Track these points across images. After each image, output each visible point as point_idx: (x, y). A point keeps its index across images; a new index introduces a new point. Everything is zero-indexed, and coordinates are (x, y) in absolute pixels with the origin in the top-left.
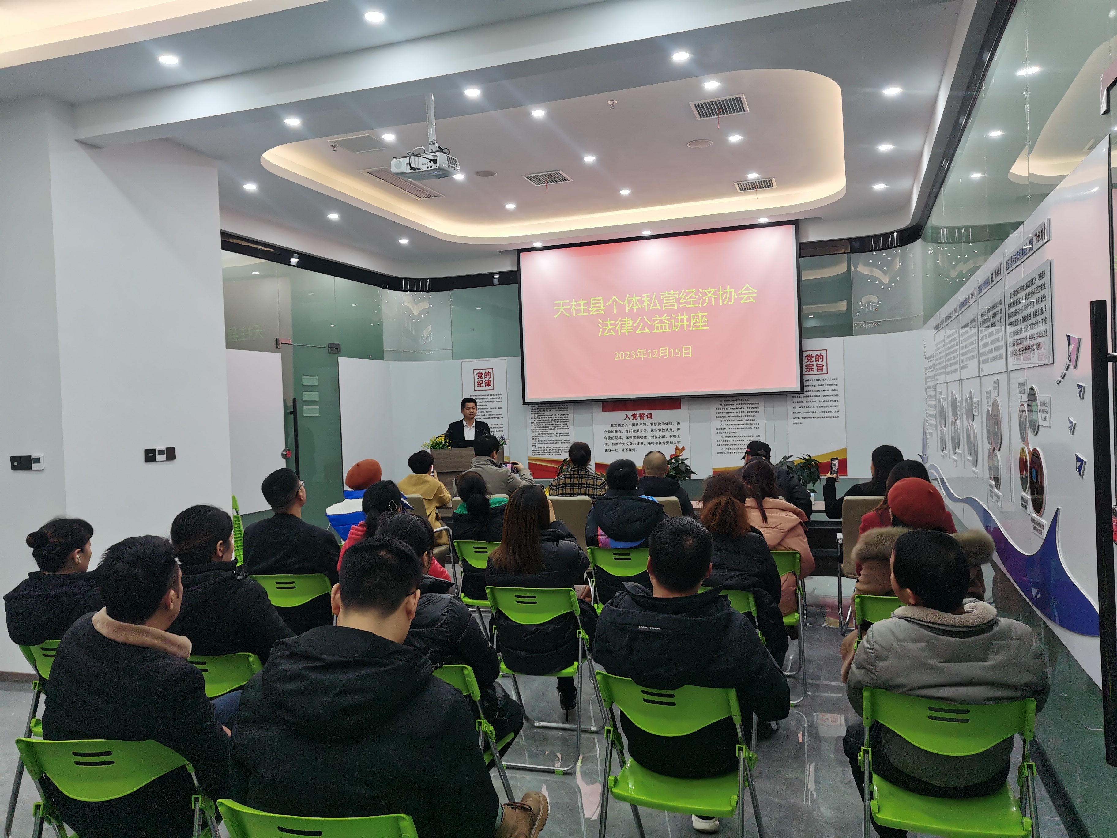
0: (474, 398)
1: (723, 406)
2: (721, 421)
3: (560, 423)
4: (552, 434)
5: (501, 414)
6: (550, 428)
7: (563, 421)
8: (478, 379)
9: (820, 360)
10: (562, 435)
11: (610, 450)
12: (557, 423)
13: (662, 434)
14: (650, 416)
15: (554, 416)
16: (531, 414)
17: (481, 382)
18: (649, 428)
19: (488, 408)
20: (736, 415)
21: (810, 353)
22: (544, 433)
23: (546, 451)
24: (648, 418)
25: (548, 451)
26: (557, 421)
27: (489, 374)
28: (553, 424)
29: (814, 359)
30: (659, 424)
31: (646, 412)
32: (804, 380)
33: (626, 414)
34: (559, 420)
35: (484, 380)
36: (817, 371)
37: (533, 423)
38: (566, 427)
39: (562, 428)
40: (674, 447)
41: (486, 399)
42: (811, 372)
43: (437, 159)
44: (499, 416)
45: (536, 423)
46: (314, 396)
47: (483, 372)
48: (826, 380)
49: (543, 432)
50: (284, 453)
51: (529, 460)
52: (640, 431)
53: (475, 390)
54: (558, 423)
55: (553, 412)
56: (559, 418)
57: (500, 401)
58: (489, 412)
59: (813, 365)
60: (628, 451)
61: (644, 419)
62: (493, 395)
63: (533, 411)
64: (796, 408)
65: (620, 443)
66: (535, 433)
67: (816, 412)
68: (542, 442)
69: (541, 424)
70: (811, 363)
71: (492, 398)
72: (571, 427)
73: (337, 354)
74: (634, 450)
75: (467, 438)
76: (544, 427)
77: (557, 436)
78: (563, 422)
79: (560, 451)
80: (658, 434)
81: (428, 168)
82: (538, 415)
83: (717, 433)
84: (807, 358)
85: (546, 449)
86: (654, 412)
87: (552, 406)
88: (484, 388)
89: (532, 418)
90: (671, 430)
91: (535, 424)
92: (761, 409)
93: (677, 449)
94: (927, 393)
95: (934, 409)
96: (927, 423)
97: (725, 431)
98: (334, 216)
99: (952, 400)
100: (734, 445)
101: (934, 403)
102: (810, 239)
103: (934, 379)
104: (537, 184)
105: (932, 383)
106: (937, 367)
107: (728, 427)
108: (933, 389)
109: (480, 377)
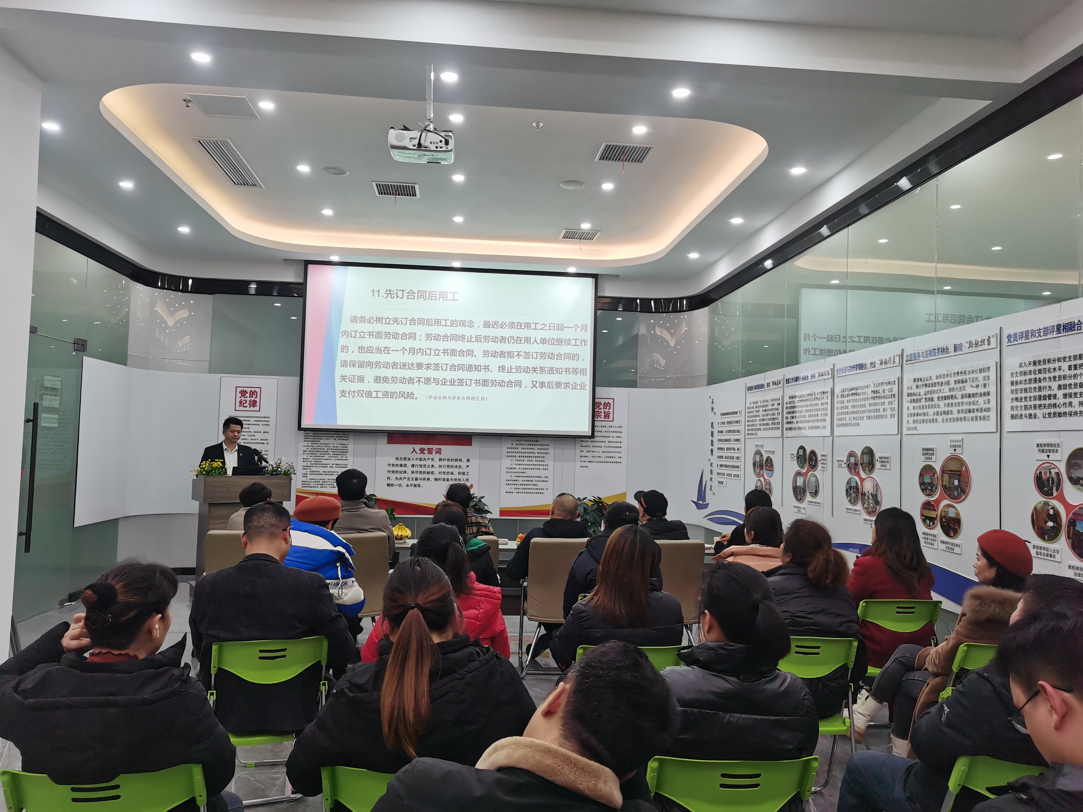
1: (514, 446)
2: (512, 460)
3: (338, 453)
4: (327, 464)
5: (267, 440)
6: (325, 458)
8: (240, 397)
9: (608, 408)
10: (339, 466)
11: (392, 485)
12: (334, 453)
13: (450, 470)
14: (439, 451)
15: (332, 446)
16: (304, 441)
17: (245, 402)
18: (437, 463)
19: (250, 432)
20: (527, 455)
21: (601, 400)
22: (317, 463)
23: (318, 483)
24: (436, 453)
25: (322, 483)
26: (334, 451)
27: (255, 393)
28: (329, 454)
29: (602, 406)
30: (448, 460)
31: (435, 447)
32: (594, 425)
33: (413, 448)
35: (248, 399)
36: (605, 418)
37: (306, 451)
38: (345, 458)
39: (340, 458)
42: (599, 419)
43: (450, 140)
45: (309, 451)
46: (54, 401)
47: (249, 390)
48: (611, 427)
49: (316, 461)
51: (297, 492)
52: (427, 466)
53: (235, 410)
54: (336, 453)
55: (330, 441)
56: (337, 448)
57: (267, 425)
59: (601, 412)
60: (413, 487)
61: (432, 454)
62: (259, 417)
63: (306, 439)
64: (583, 451)
65: (405, 478)
67: (601, 457)
68: (315, 473)
69: (316, 453)
70: (600, 410)
71: (258, 421)
72: (350, 458)
73: (82, 352)
74: (419, 485)
76: (318, 456)
77: (332, 467)
78: (342, 452)
80: (446, 470)
81: (437, 147)
82: (313, 442)
83: (507, 472)
84: (598, 405)
86: (444, 448)
87: (330, 434)
88: (248, 409)
89: (304, 446)
90: (460, 466)
91: (309, 453)
92: (551, 451)
94: (717, 445)
95: (735, 460)
96: (711, 472)
97: (514, 470)
98: (127, 185)
99: (801, 453)
100: (523, 485)
101: (735, 455)
102: (607, 294)
103: (736, 433)
104: (379, 194)
105: (732, 437)
106: (749, 423)
107: (517, 467)
108: (734, 443)
109: (244, 395)
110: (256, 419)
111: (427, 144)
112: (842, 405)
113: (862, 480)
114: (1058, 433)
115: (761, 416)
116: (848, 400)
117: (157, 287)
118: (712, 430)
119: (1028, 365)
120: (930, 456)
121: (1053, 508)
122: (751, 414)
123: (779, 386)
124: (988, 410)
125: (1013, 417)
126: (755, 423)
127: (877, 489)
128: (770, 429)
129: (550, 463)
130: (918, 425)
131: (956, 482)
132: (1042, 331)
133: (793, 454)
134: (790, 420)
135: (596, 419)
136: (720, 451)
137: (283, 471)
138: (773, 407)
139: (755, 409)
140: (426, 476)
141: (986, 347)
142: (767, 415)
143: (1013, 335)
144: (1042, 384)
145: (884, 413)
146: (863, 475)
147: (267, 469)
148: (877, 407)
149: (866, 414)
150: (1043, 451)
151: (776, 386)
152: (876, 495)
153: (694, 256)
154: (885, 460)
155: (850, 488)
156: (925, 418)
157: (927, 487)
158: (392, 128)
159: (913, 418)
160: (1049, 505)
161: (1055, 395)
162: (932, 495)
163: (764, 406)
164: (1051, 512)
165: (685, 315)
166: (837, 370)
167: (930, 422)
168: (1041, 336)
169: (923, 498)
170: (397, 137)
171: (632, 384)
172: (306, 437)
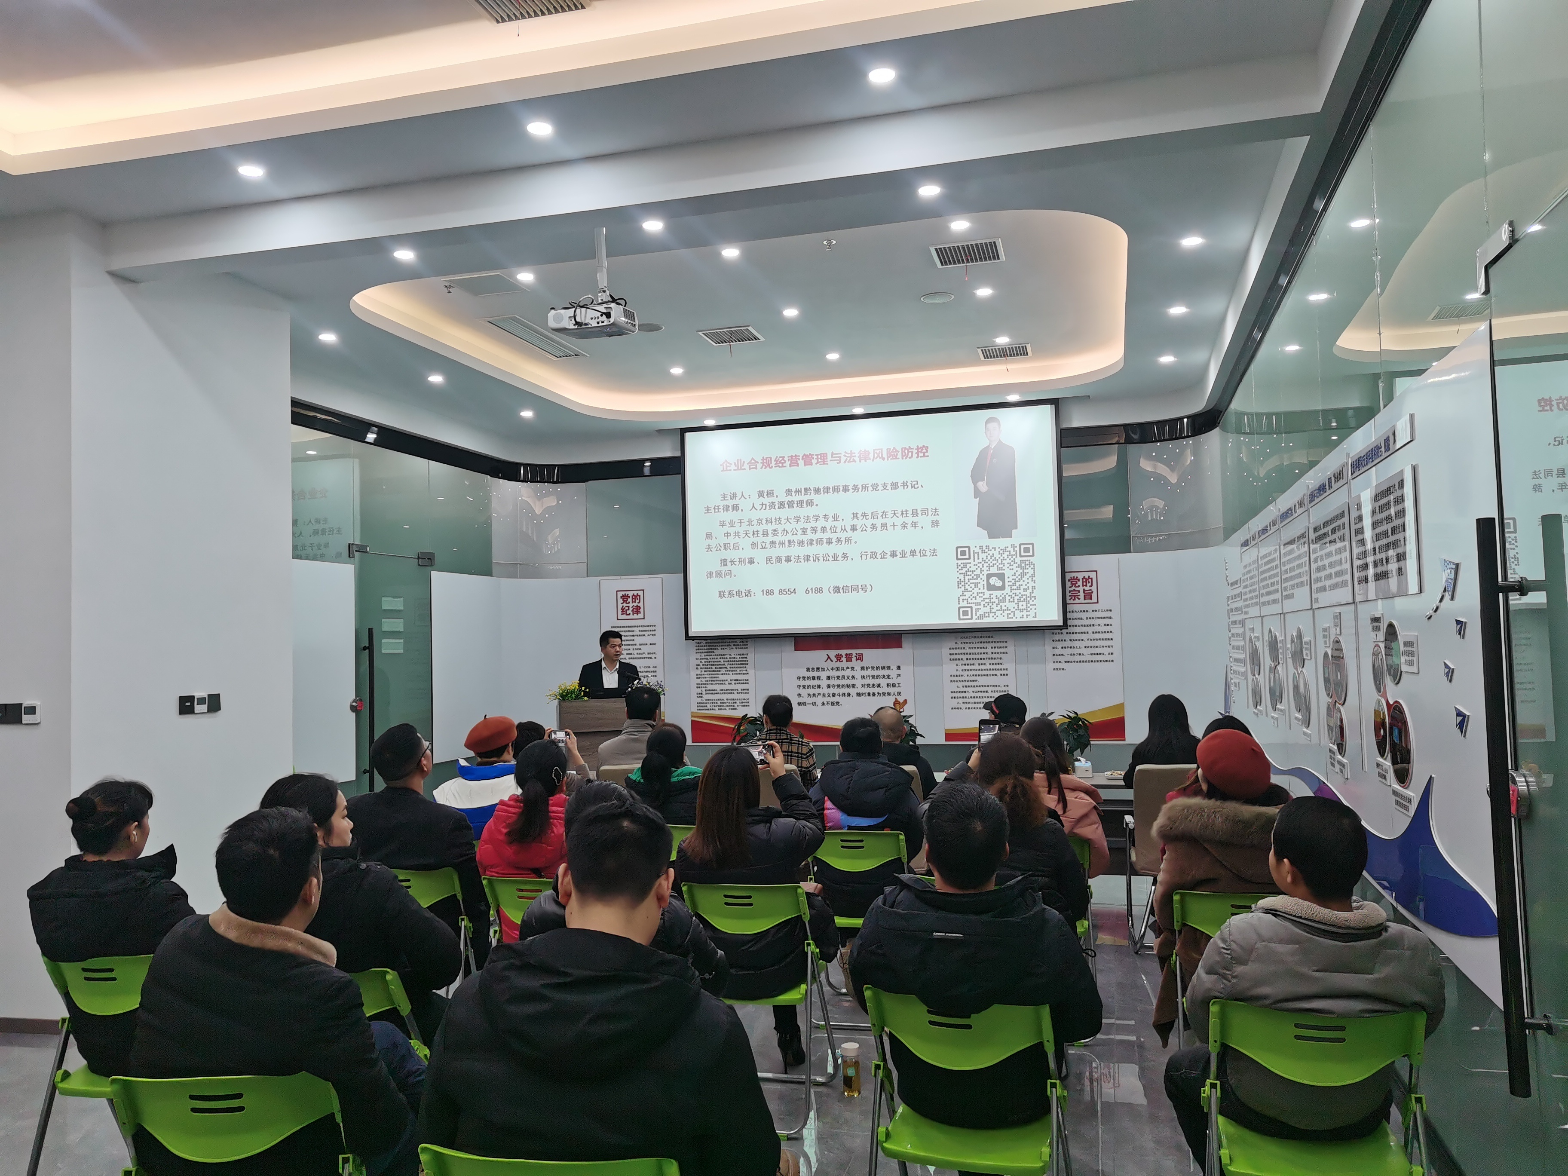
0: (616, 630)
1: (960, 645)
2: (957, 665)
3: (736, 666)
4: (724, 681)
5: (655, 653)
6: (721, 672)
7: (740, 663)
8: (622, 603)
9: (1089, 585)
10: (738, 682)
11: (804, 704)
12: (732, 666)
13: (876, 682)
14: (860, 658)
15: (728, 657)
16: (697, 653)
17: (627, 608)
18: (858, 673)
19: (636, 645)
20: (977, 656)
21: (1076, 575)
22: (714, 680)
23: (716, 705)
24: (857, 660)
25: (720, 704)
26: (731, 663)
27: (638, 597)
28: (726, 668)
29: (1080, 583)
30: (873, 668)
31: (854, 652)
32: (1068, 610)
33: (828, 655)
34: (734, 661)
35: (631, 605)
36: (1085, 599)
37: (699, 665)
38: (744, 672)
39: (739, 672)
41: (633, 631)
42: (1077, 601)
43: (611, 312)
44: (650, 656)
45: (703, 665)
46: (397, 625)
47: (630, 594)
48: (1096, 611)
49: (712, 677)
50: (354, 704)
51: (692, 716)
52: (846, 678)
53: (618, 619)
54: (734, 666)
55: (727, 651)
56: (735, 659)
57: (653, 635)
58: (638, 649)
59: (1079, 591)
60: (830, 705)
61: (851, 661)
62: (644, 626)
63: (698, 649)
64: (1057, 648)
65: (819, 694)
66: (701, 679)
67: (1083, 655)
68: (711, 692)
69: (711, 667)
70: (1077, 589)
71: (642, 631)
72: (751, 672)
73: (429, 567)
74: (838, 703)
75: (606, 686)
76: (713, 671)
77: (731, 684)
79: (735, 705)
80: (871, 681)
81: (598, 323)
82: (706, 654)
83: (951, 681)
84: (1071, 582)
85: (716, 702)
86: (866, 652)
88: (631, 617)
89: (697, 659)
90: (889, 677)
91: (702, 667)
92: (1011, 649)
93: (896, 702)
94: (1231, 629)
96: (1230, 669)
97: (961, 678)
98: (436, 379)
99: (1270, 639)
100: (973, 697)
104: (716, 343)
106: (1245, 597)
109: (626, 601)
110: (640, 628)
111: (586, 321)
112: (1285, 568)
122: (1245, 583)
125: (1359, 581)
127: (1306, 689)
129: (1010, 666)
130: (1319, 596)
131: (1339, 676)
133: (1267, 642)
134: (1262, 591)
135: (1071, 601)
136: (1233, 638)
139: (1247, 576)
140: (846, 691)
141: (1342, 481)
146: (1299, 669)
148: (1300, 570)
150: (1374, 628)
152: (1306, 697)
153: (1166, 360)
154: (1308, 647)
156: (1321, 584)
157: (1327, 685)
162: (1330, 694)
164: (1381, 713)
165: (1189, 443)
167: (1324, 590)
168: (1365, 466)
169: (1328, 700)
171: (1124, 547)
172: (697, 648)
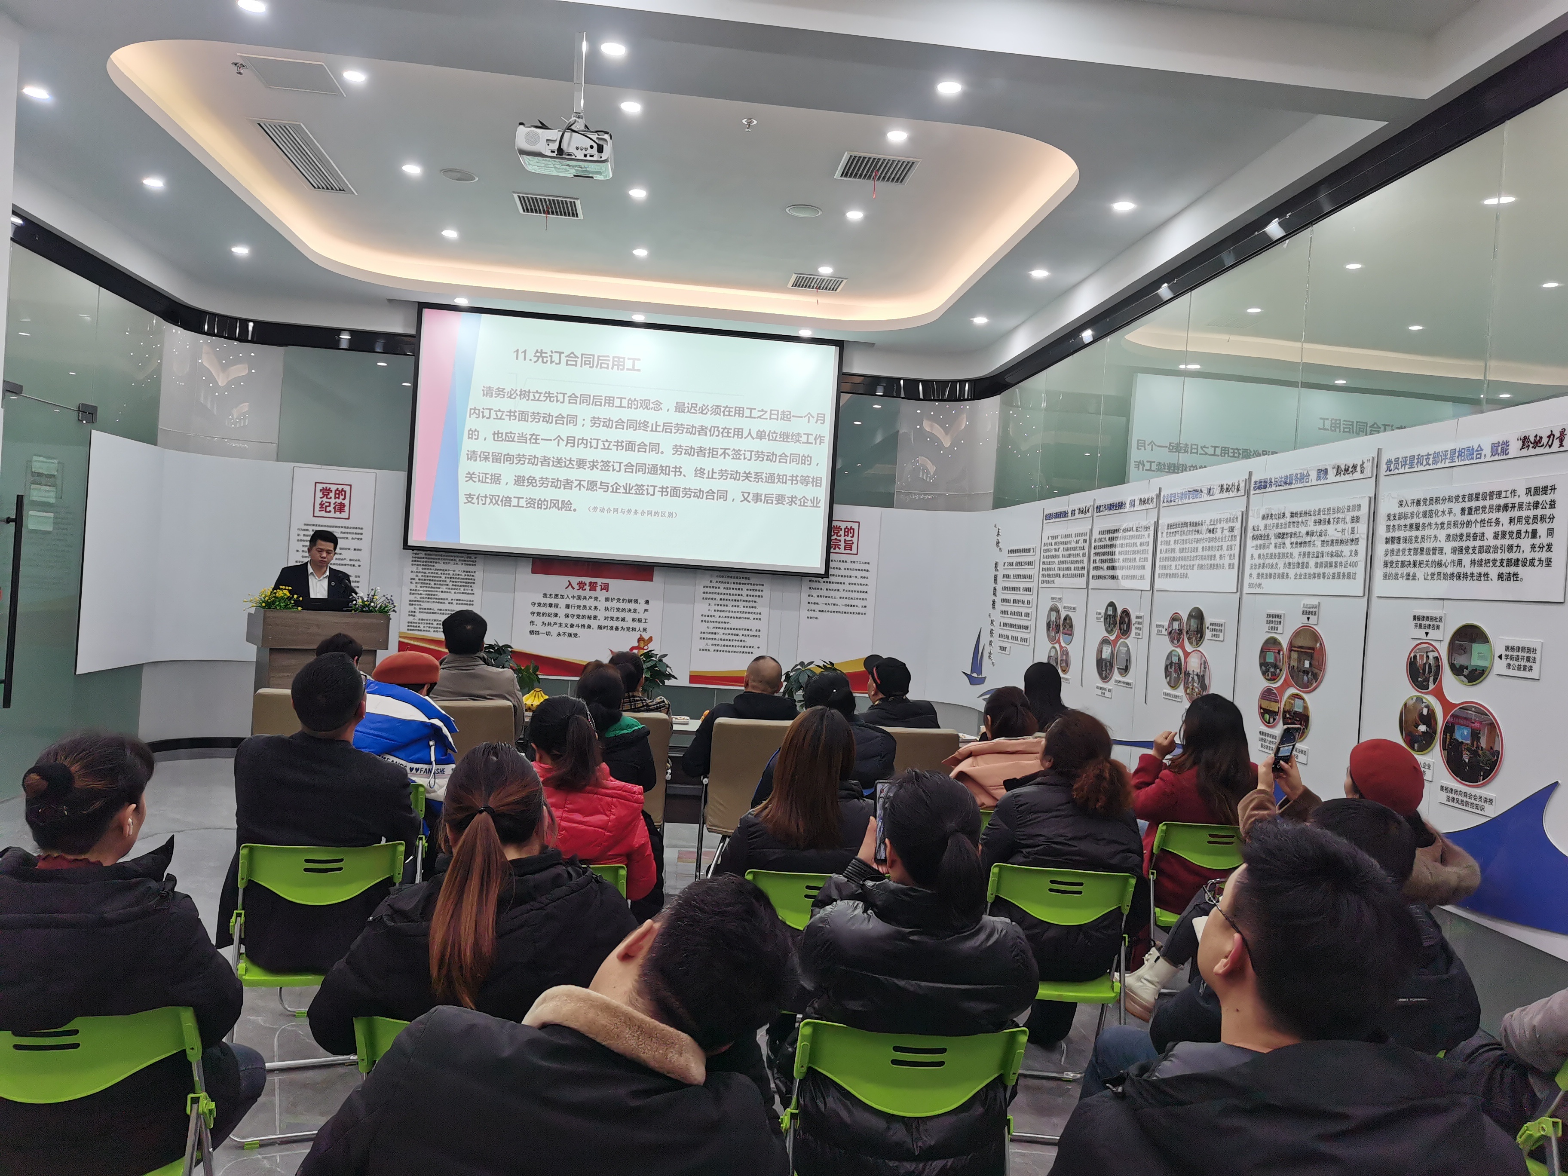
0: (313, 528)
1: (714, 584)
2: (709, 605)
3: (460, 584)
4: (444, 599)
6: (441, 590)
7: (465, 581)
8: (321, 498)
9: (850, 535)
11: (537, 633)
12: (454, 584)
13: (621, 615)
14: (605, 588)
15: (451, 573)
16: (412, 565)
17: (327, 504)
18: (602, 604)
20: (731, 597)
21: (838, 524)
22: (430, 597)
23: (431, 626)
24: (601, 590)
26: (455, 580)
27: (343, 493)
28: (447, 585)
29: (842, 533)
30: (619, 600)
31: (600, 581)
32: (829, 559)
33: (569, 581)
34: (459, 578)
35: (333, 501)
36: (845, 549)
37: (414, 579)
38: (470, 592)
39: (463, 591)
40: (637, 635)
42: (837, 550)
45: (419, 579)
46: (48, 494)
47: (333, 488)
48: (854, 562)
49: (429, 595)
51: (400, 637)
52: (588, 608)
53: (314, 516)
54: (457, 584)
55: (451, 567)
57: (358, 539)
59: (840, 541)
60: (566, 637)
61: (595, 591)
62: (348, 528)
63: (415, 561)
64: (812, 596)
65: (555, 623)
66: (414, 595)
67: (837, 605)
68: (426, 611)
69: (428, 582)
70: (838, 538)
72: (477, 591)
73: (90, 425)
74: (575, 635)
76: (432, 587)
77: (452, 603)
78: (466, 583)
80: (616, 614)
82: (424, 567)
83: (702, 621)
84: (834, 531)
85: (431, 622)
86: (612, 583)
87: (448, 556)
88: (332, 514)
89: (412, 571)
90: (635, 611)
91: (418, 581)
92: (766, 593)
93: (640, 639)
94: (1001, 595)
95: (1023, 617)
96: (991, 632)
97: (712, 619)
98: (154, 183)
99: (1110, 612)
100: (724, 640)
101: (1024, 611)
102: (856, 371)
103: (1027, 580)
104: (524, 211)
105: (1022, 584)
106: (1045, 566)
107: (717, 614)
108: (1024, 593)
109: (327, 495)
110: (344, 530)
111: (572, 150)
112: (1168, 547)
113: (1187, 655)
114: (1441, 602)
115: (1061, 556)
116: (1175, 541)
117: (202, 332)
118: (997, 573)
119: (1410, 505)
120: (1276, 626)
121: (1427, 707)
122: (1048, 554)
123: (1088, 515)
124: (1354, 564)
125: (1386, 576)
126: (1053, 566)
127: (1205, 668)
128: (1072, 576)
129: (765, 611)
130: (1263, 582)
131: (1307, 664)
132: (1431, 457)
133: (1100, 614)
134: (1098, 564)
135: (832, 550)
136: (1004, 604)
137: (378, 606)
138: (1077, 545)
139: (1053, 547)
140: (586, 622)
141: (1357, 475)
142: (1069, 556)
143: (1393, 460)
144: (1426, 532)
145: (1221, 562)
146: (1189, 648)
147: (354, 602)
148: (1212, 553)
149: (1197, 562)
150: (1420, 626)
151: (1082, 516)
152: (1203, 676)
153: (980, 320)
154: (1218, 628)
155: (1171, 663)
156: (1273, 571)
157: (1269, 669)
158: (521, 124)
159: (1257, 571)
160: (1423, 702)
161: (1442, 549)
162: (1275, 680)
163: (1066, 543)
164: (1425, 711)
165: (968, 405)
166: (1164, 496)
167: (1279, 578)
168: (1430, 465)
169: (1264, 684)
170: (529, 138)
171: (887, 501)
172: (414, 559)
